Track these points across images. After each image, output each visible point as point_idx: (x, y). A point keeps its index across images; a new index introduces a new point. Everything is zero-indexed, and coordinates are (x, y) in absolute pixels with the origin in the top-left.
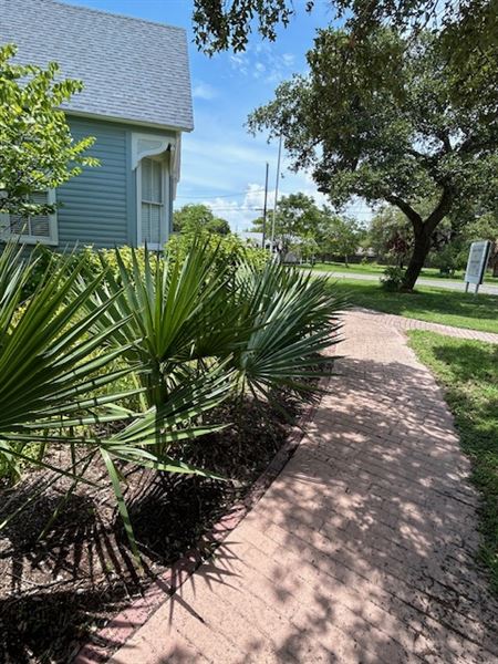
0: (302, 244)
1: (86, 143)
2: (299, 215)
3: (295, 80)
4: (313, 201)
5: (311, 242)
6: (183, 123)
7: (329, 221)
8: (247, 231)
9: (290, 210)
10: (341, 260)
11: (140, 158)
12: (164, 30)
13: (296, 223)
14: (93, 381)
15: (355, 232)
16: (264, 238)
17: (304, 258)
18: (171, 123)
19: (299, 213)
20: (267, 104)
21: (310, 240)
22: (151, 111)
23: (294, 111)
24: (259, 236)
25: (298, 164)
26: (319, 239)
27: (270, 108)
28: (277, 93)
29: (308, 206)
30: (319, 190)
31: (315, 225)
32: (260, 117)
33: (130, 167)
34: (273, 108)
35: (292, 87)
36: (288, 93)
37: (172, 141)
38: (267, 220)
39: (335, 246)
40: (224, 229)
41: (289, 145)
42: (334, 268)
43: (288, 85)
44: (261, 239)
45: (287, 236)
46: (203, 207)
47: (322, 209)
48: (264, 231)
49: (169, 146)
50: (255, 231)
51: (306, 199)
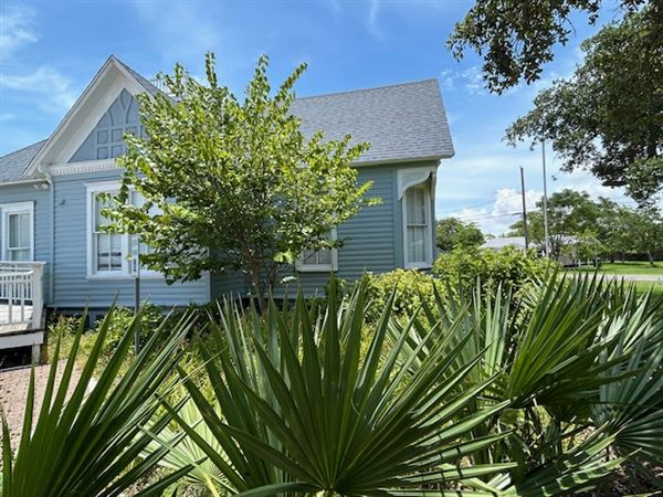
0: (579, 244)
1: (366, 186)
2: (569, 213)
3: (557, 86)
4: (586, 196)
5: (590, 239)
6: (444, 152)
7: (611, 214)
8: (503, 236)
9: (557, 209)
10: (641, 257)
11: (405, 189)
12: (419, 86)
13: (565, 221)
14: (457, 447)
15: (657, 222)
16: (527, 243)
17: (584, 260)
18: (433, 154)
19: (569, 211)
20: (527, 114)
21: (589, 239)
22: (415, 148)
23: (559, 114)
24: (521, 241)
25: (572, 163)
26: (602, 235)
27: (529, 118)
28: (536, 102)
29: (581, 201)
30: (605, 184)
31: (594, 221)
32: (519, 129)
33: (397, 197)
34: (534, 117)
35: (553, 93)
36: (549, 99)
37: (433, 169)
38: (528, 222)
39: (628, 242)
40: (476, 238)
41: (559, 146)
42: (631, 269)
43: (548, 92)
44: (524, 244)
45: (556, 237)
46: (453, 220)
47: (598, 202)
48: (525, 234)
49: (431, 174)
50: (512, 235)
51: (577, 194)
